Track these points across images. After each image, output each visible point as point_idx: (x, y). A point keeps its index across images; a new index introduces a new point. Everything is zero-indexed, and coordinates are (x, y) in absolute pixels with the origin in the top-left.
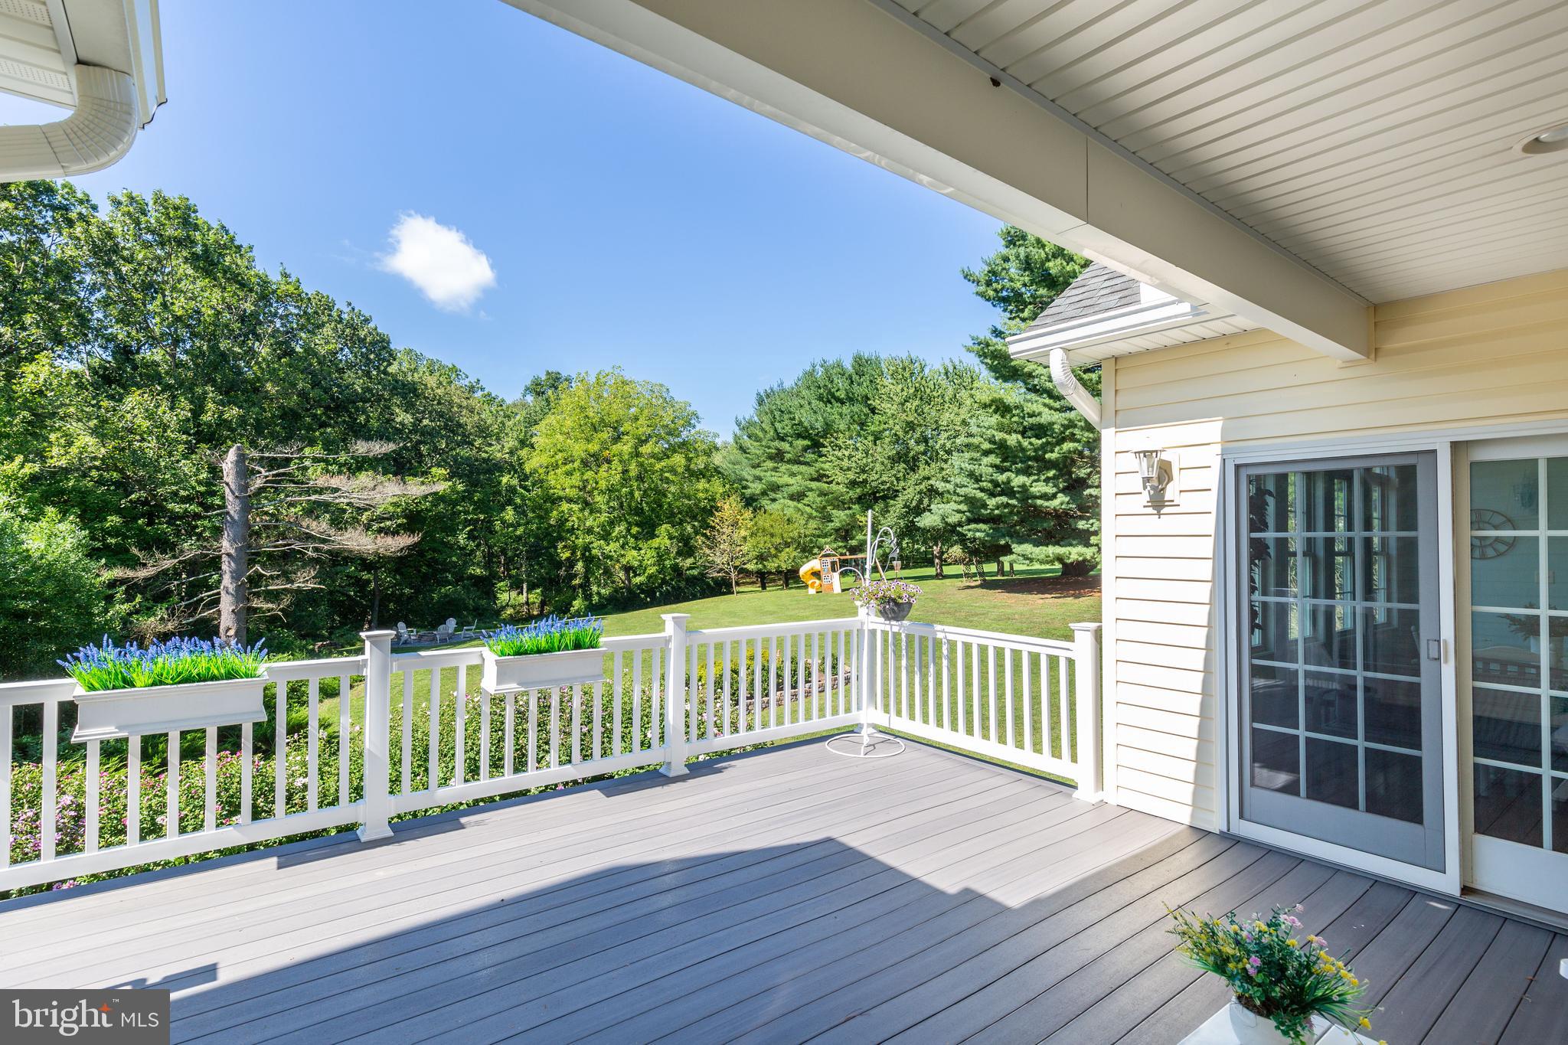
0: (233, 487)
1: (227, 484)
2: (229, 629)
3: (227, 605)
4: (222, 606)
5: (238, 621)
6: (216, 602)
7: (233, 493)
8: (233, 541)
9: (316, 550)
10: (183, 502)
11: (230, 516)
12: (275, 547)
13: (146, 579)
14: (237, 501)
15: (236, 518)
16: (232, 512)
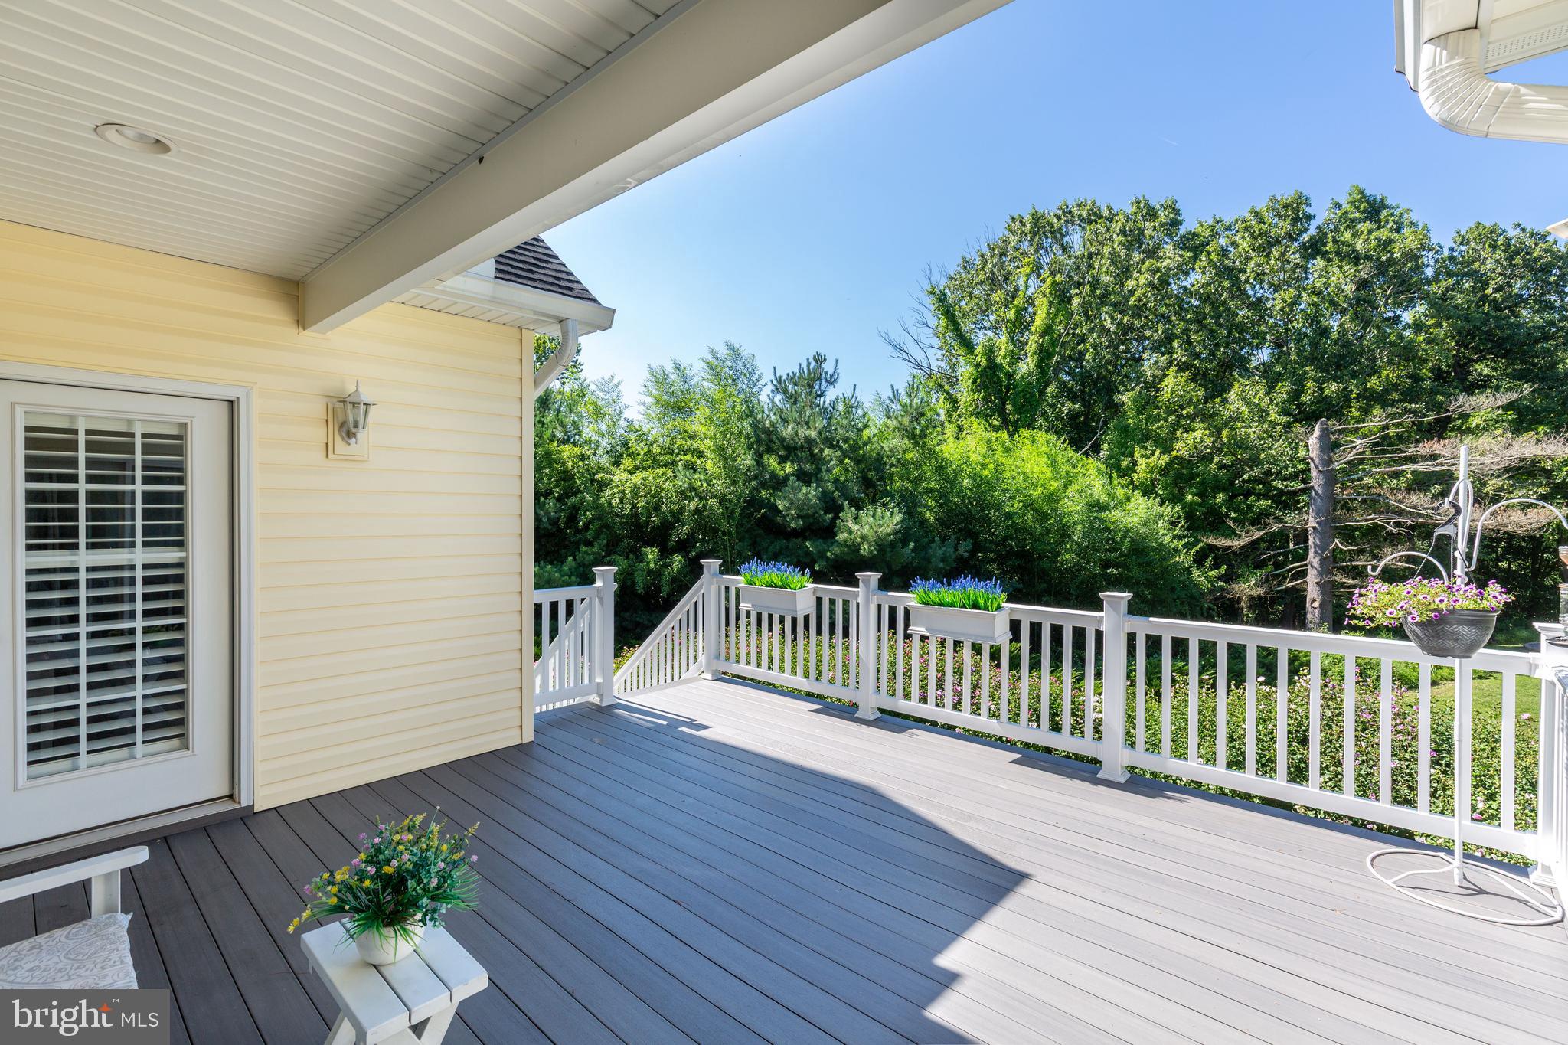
0: (1317, 461)
1: (1312, 459)
2: (1313, 601)
3: (1312, 578)
4: (1308, 578)
5: (1323, 593)
6: (1303, 574)
7: (1317, 467)
8: (1318, 514)
9: (1398, 524)
10: (1285, 479)
11: (1315, 490)
12: (1367, 520)
13: (1242, 548)
14: (1321, 475)
15: (1320, 492)
16: (1316, 487)
